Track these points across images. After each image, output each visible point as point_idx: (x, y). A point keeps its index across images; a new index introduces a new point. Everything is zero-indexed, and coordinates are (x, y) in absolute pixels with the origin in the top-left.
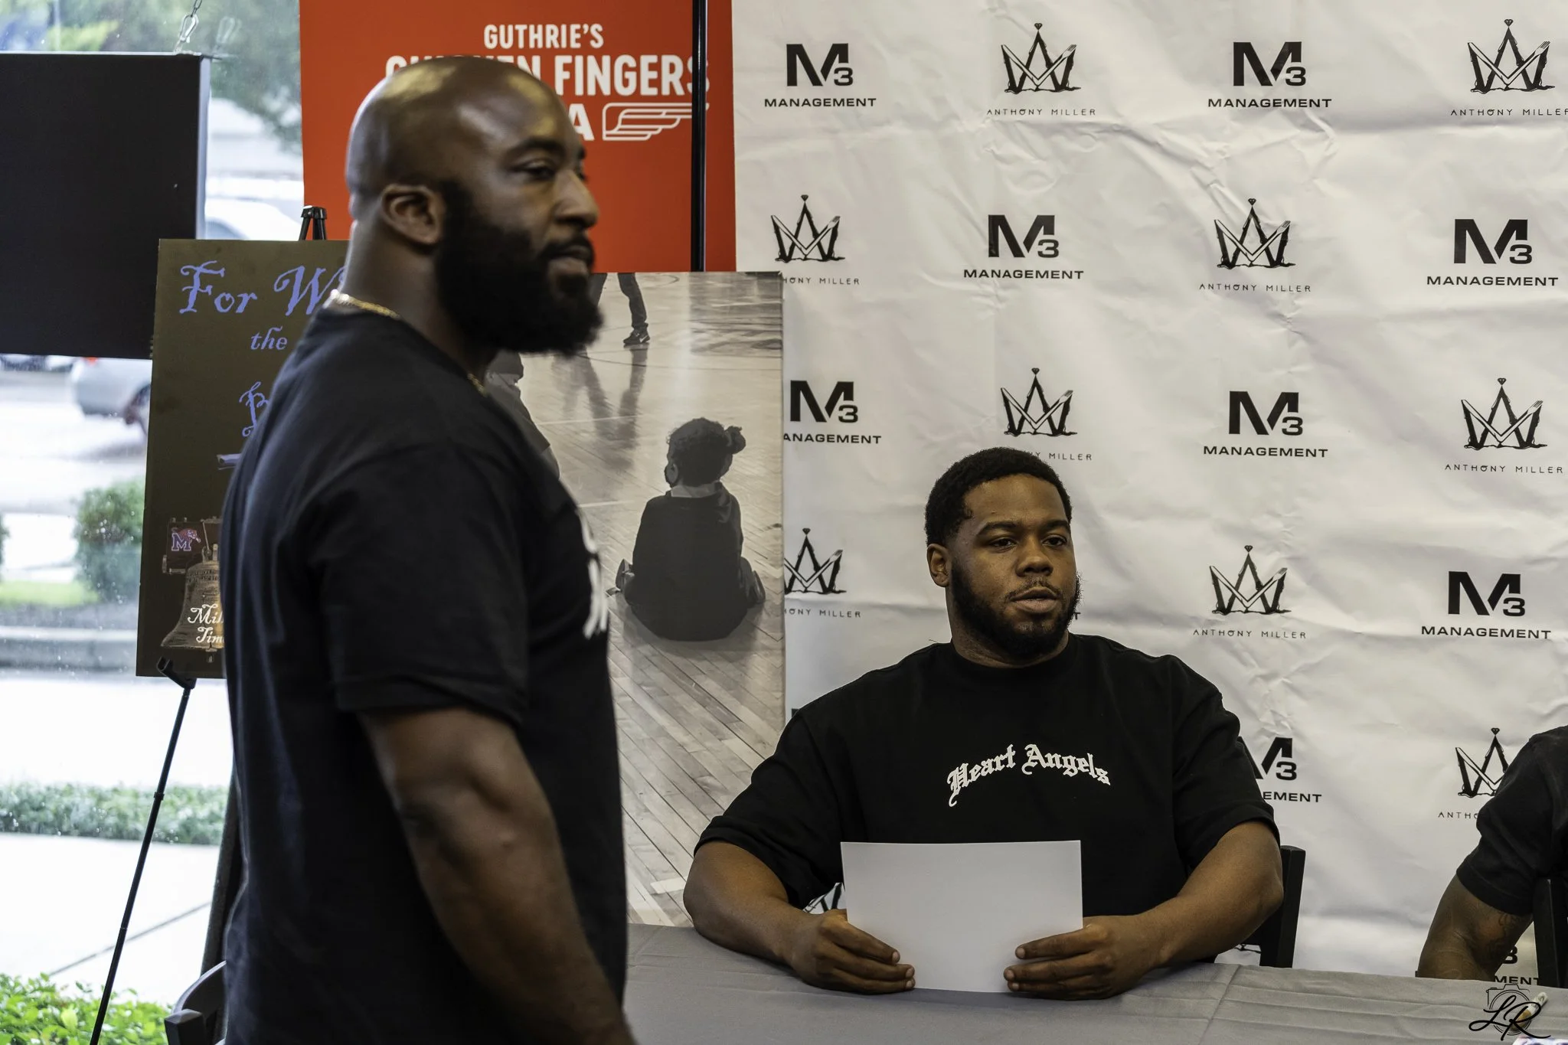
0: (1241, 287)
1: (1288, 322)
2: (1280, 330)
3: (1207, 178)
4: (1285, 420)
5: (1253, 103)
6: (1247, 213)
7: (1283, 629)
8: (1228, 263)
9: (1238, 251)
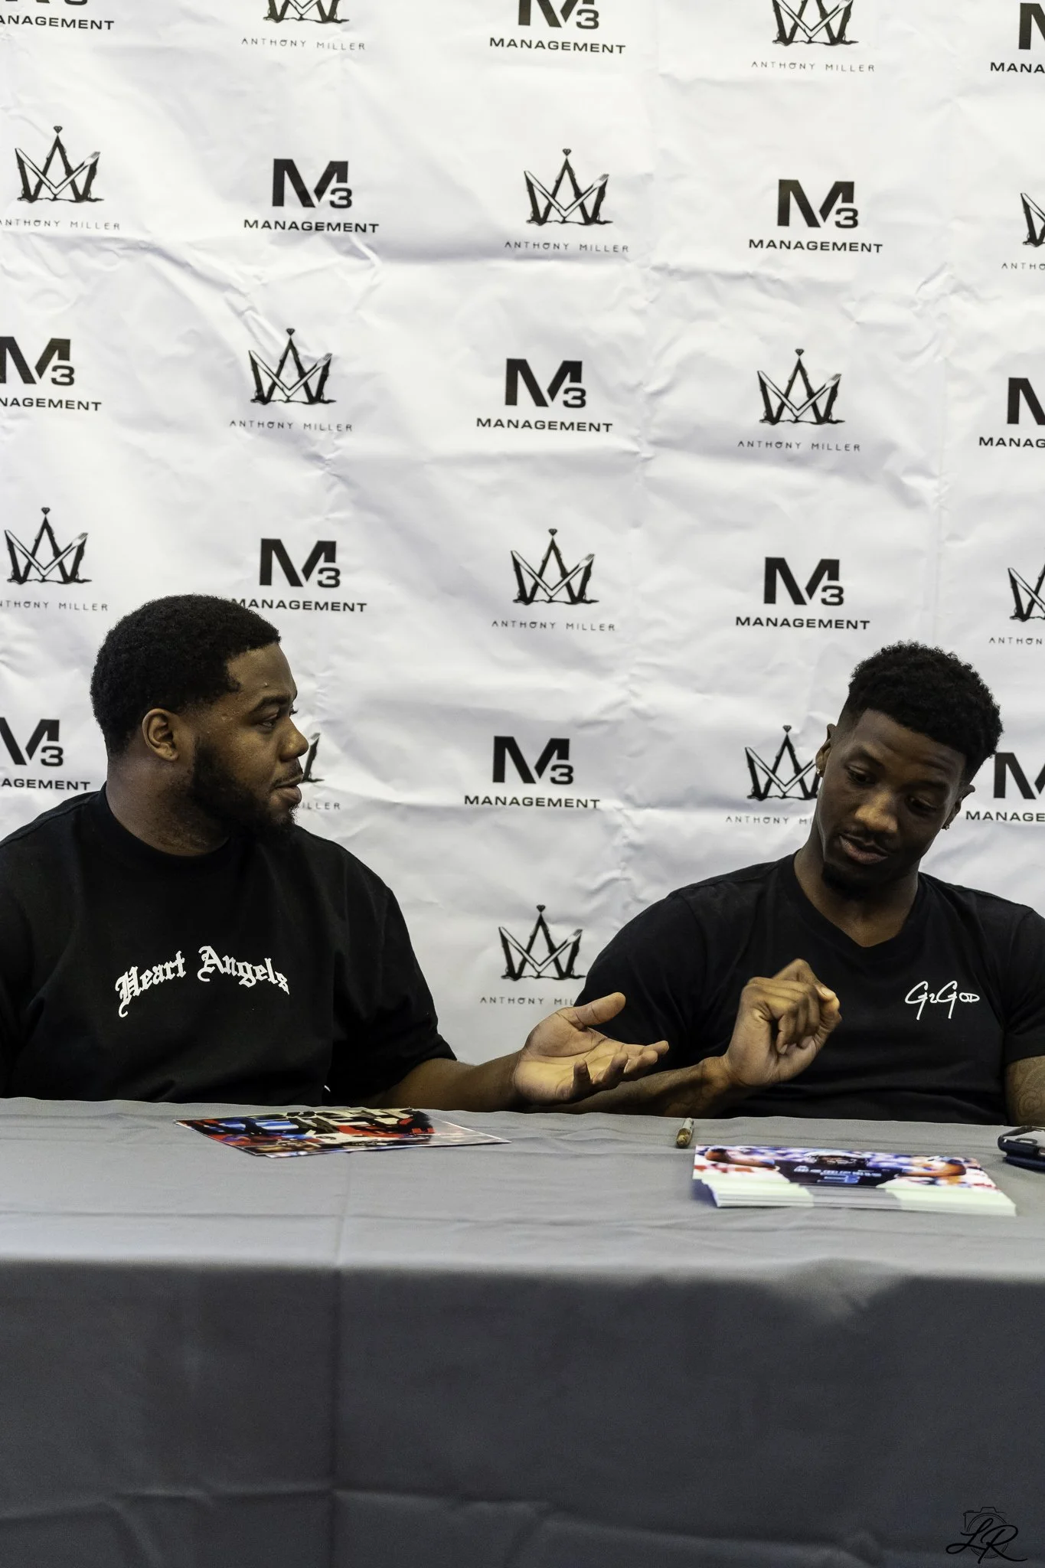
0: (276, 425)
1: (327, 465)
2: (315, 473)
3: (241, 304)
4: (321, 571)
5: (294, 226)
6: (285, 344)
7: (316, 799)
8: (263, 398)
9: (274, 384)
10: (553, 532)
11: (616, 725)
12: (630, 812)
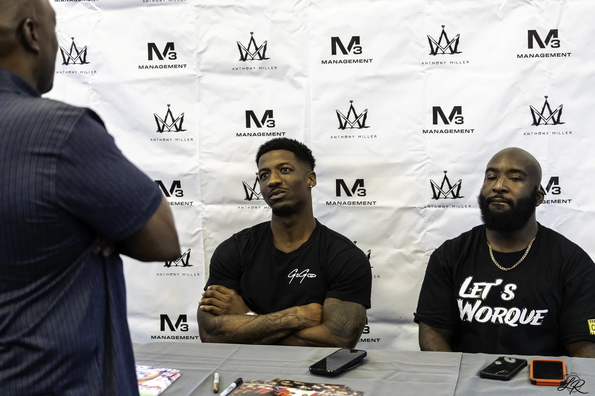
0: (71, 72)
1: (90, 86)
2: (86, 89)
6: (71, 43)
8: (66, 63)
9: (69, 58)
10: (169, 106)
11: (195, 175)
12: (204, 206)
